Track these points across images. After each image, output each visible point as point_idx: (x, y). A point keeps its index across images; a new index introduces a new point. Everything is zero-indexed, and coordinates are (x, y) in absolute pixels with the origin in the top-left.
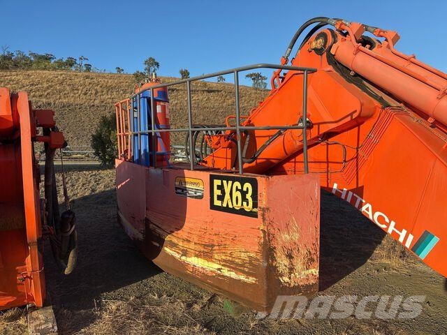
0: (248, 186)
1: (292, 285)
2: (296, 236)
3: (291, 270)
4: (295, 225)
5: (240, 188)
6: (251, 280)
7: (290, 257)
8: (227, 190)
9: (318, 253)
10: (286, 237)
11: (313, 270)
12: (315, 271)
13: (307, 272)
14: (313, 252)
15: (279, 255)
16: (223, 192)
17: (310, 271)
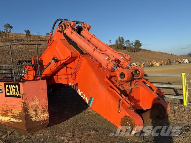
0: (17, 86)
1: (37, 121)
2: (37, 103)
3: (36, 115)
4: (36, 99)
5: (14, 87)
6: (20, 121)
7: (35, 110)
8: (10, 89)
9: (48, 108)
10: (33, 103)
11: (46, 115)
12: (47, 115)
13: (43, 116)
14: (45, 108)
15: (30, 110)
16: (9, 90)
17: (45, 115)
